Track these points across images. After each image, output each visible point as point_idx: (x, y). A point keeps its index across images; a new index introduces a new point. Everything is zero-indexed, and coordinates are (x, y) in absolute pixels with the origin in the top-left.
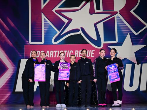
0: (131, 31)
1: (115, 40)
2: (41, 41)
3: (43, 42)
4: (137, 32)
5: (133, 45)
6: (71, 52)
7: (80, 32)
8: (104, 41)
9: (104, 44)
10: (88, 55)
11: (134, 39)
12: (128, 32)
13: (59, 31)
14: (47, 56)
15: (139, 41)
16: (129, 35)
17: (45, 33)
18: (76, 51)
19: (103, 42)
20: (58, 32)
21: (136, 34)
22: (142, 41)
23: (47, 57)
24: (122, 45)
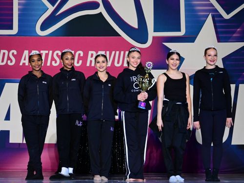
0: (216, 11)
1: (179, 30)
2: (11, 28)
3: (15, 31)
4: (228, 13)
5: (218, 42)
6: (79, 54)
7: (102, 9)
8: (154, 32)
9: (154, 38)
10: (118, 63)
11: (222, 27)
12: (210, 11)
13: (53, 6)
14: (24, 62)
15: (234, 32)
16: (210, 17)
17: (19, 10)
18: (90, 53)
19: (152, 34)
20: (51, 9)
21: (227, 17)
22: (239, 32)
23: (24, 64)
24: (193, 42)
